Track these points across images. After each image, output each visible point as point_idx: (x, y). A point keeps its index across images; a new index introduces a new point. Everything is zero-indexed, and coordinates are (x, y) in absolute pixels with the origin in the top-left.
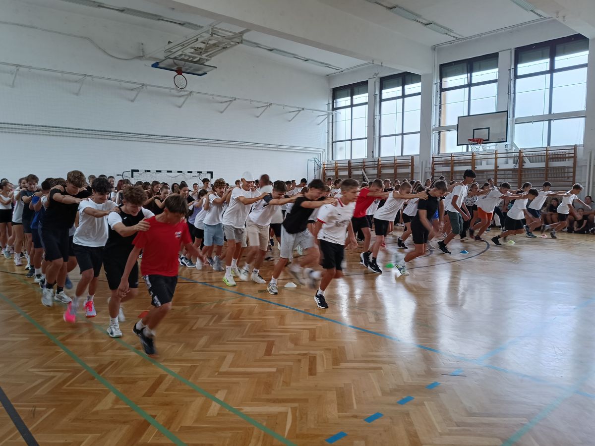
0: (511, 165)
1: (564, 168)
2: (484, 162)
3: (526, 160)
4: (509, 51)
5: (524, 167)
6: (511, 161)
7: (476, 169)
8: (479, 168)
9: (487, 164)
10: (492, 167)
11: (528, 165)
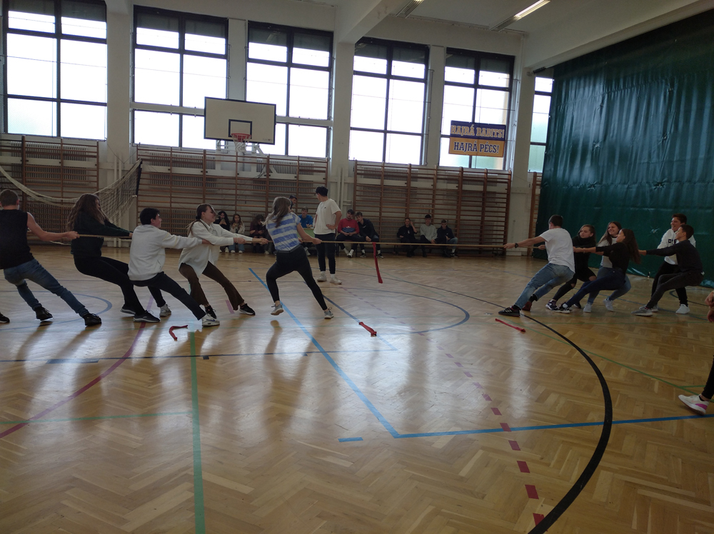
0: (253, 173)
2: (218, 166)
3: (272, 169)
4: (244, 22)
5: (270, 177)
6: (254, 168)
7: (207, 174)
8: (211, 172)
9: (222, 169)
10: (231, 174)
11: (275, 175)
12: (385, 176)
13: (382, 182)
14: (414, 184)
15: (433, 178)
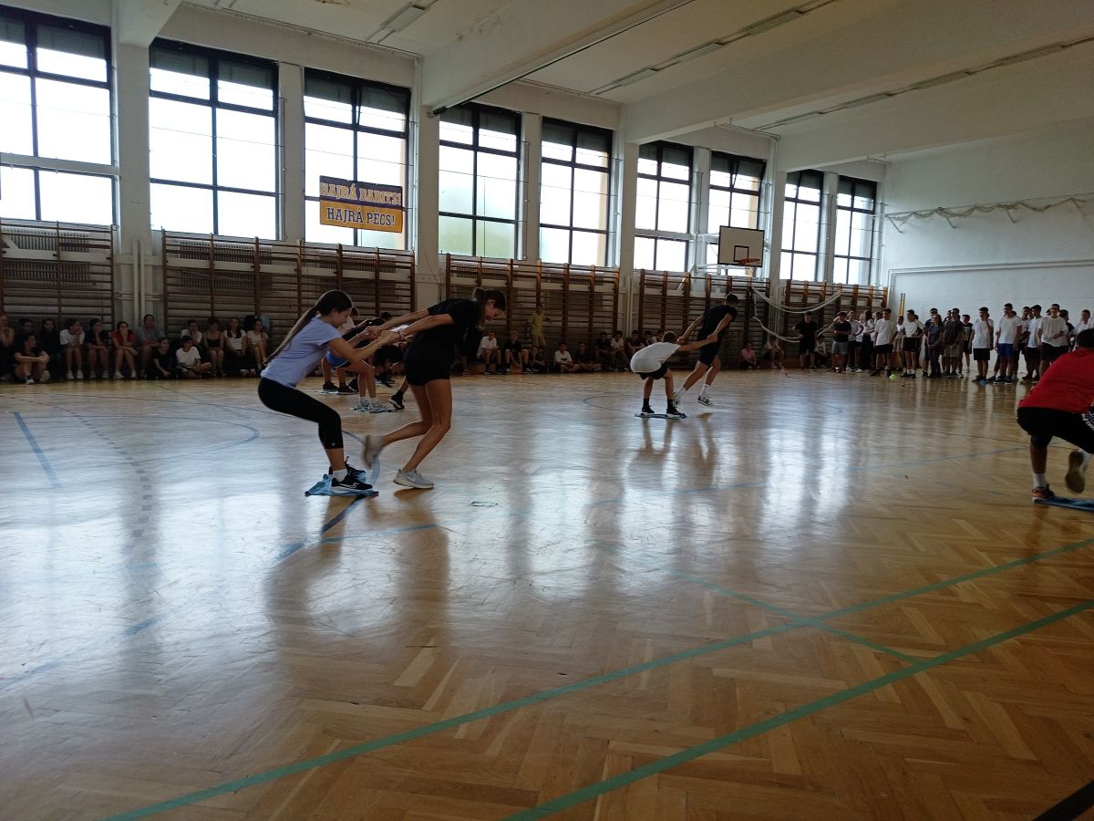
1: (89, 264)
12: (215, 254)
13: (212, 265)
14: (265, 268)
15: (295, 260)
